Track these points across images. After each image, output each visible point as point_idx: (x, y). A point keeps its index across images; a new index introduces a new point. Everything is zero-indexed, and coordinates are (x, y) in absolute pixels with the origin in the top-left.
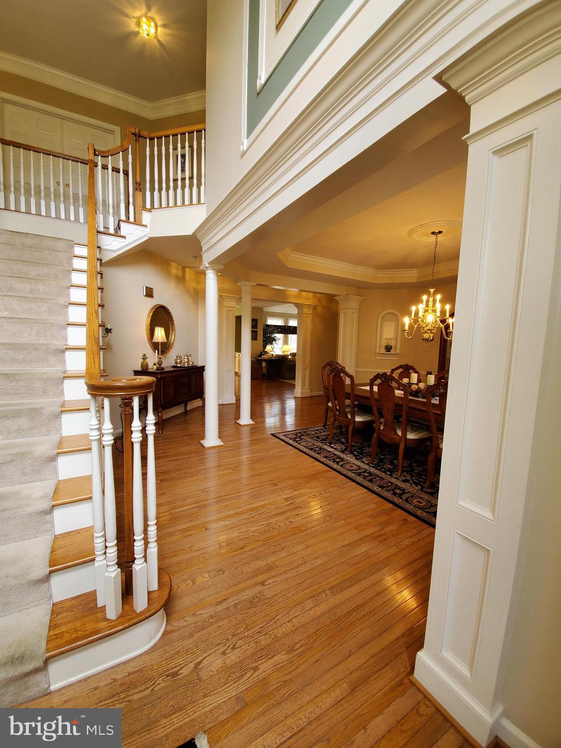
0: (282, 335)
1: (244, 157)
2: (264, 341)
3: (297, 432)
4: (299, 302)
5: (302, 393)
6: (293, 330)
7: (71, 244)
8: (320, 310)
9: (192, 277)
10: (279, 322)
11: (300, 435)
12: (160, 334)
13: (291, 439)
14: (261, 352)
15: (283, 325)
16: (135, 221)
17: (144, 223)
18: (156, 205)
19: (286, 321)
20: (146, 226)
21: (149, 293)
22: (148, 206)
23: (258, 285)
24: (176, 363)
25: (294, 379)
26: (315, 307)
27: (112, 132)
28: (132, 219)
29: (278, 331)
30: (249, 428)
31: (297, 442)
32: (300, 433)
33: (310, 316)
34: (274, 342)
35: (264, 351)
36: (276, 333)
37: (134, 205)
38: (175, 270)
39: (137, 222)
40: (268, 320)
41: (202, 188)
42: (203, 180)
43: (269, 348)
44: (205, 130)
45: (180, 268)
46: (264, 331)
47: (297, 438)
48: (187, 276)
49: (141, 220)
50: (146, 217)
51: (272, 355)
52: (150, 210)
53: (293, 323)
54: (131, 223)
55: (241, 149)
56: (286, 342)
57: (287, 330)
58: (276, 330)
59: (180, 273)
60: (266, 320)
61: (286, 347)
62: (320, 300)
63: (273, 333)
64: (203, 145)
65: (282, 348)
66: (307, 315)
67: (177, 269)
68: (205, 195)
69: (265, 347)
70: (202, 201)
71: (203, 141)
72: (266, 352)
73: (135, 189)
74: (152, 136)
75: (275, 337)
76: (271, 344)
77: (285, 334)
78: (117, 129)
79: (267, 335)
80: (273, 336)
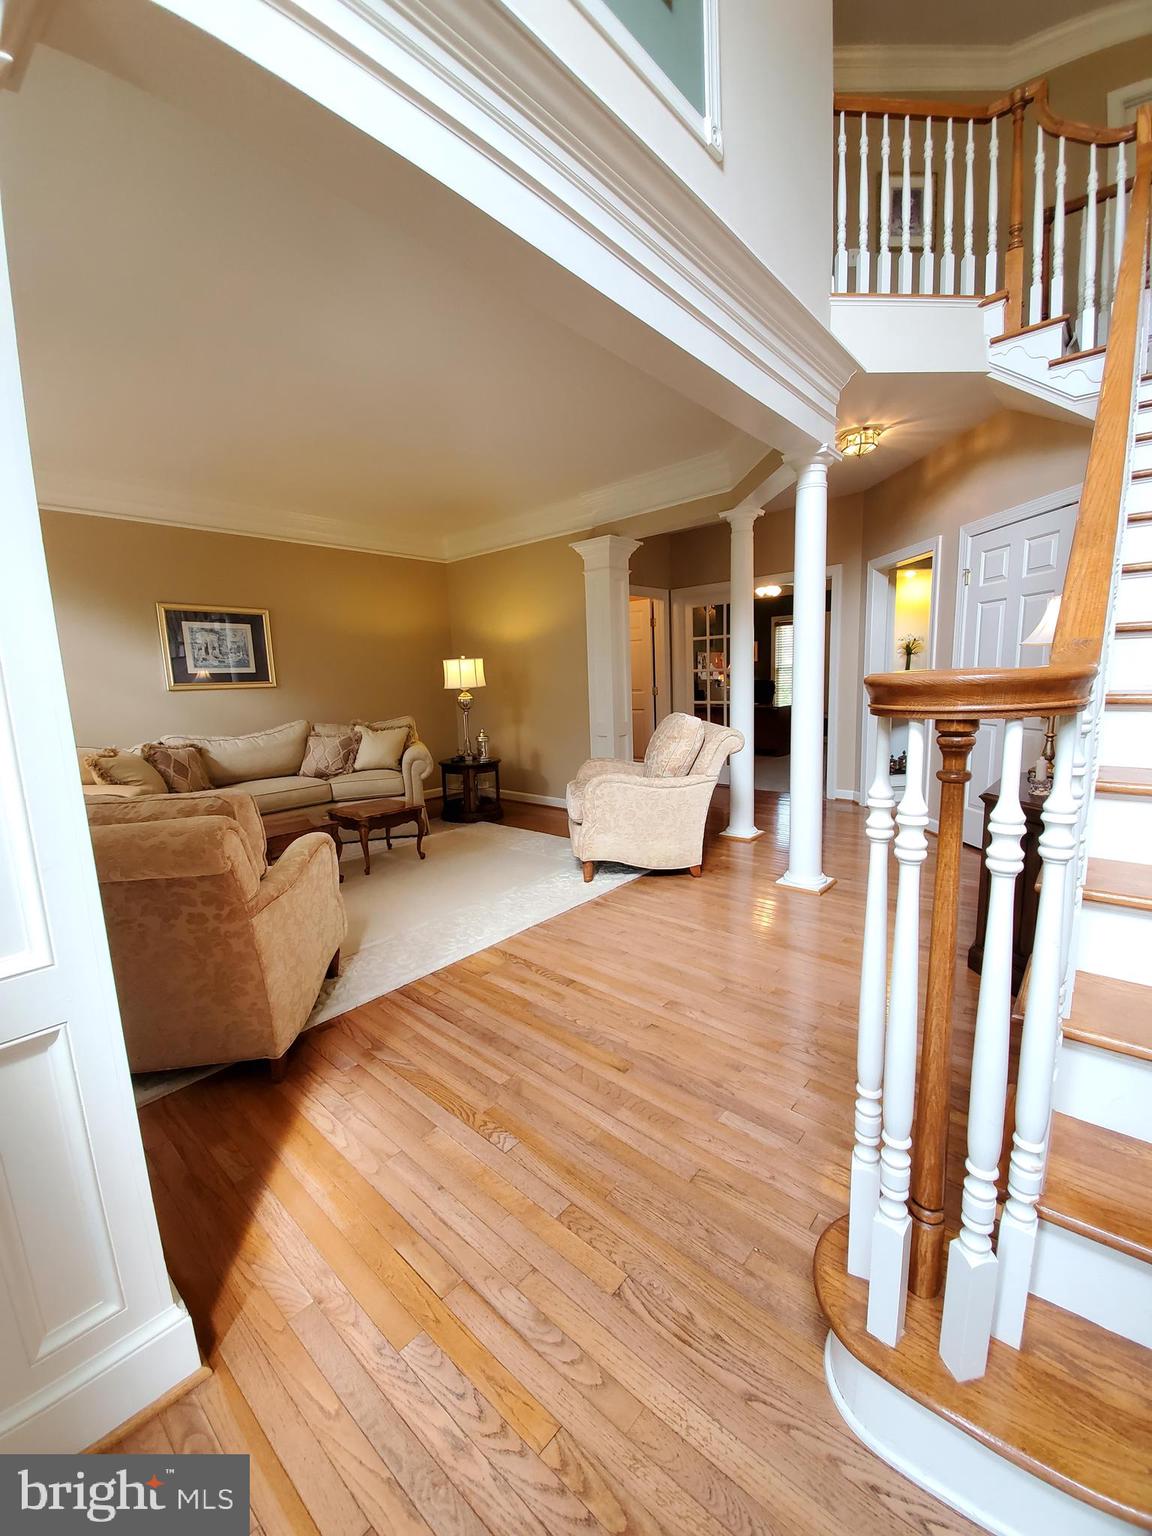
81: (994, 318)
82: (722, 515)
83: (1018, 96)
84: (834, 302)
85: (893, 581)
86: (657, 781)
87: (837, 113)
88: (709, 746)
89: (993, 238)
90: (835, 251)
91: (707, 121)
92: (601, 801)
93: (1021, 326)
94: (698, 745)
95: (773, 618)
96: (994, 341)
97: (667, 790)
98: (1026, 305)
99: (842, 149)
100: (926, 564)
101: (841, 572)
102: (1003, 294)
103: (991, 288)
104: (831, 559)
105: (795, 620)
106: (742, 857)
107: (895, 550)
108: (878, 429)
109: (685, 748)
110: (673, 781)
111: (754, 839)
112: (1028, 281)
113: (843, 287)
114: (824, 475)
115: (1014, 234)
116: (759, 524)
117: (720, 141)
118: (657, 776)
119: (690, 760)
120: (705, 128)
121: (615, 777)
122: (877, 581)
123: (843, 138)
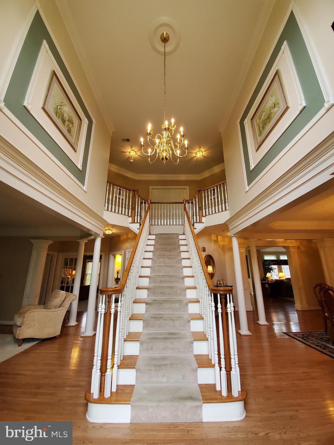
0: (277, 266)
1: (247, 193)
2: (264, 270)
3: (304, 333)
4: (286, 245)
5: (301, 307)
6: (285, 262)
7: (178, 235)
8: (302, 249)
9: (221, 239)
10: (273, 258)
11: (306, 335)
12: (210, 269)
13: (300, 337)
14: (264, 278)
15: (276, 259)
16: (199, 221)
17: (203, 222)
18: (207, 214)
19: (278, 257)
20: (204, 223)
21: (204, 250)
22: (204, 215)
23: (258, 240)
24: (217, 284)
25: (293, 297)
26: (298, 247)
27: (186, 189)
28: (198, 221)
29: (273, 264)
30: (266, 327)
31: (305, 340)
32: (306, 334)
33: (296, 253)
34: (272, 271)
35: (265, 277)
36: (272, 265)
37: (199, 216)
38: (213, 237)
39: (200, 222)
40: (265, 257)
41: (227, 204)
42: (227, 201)
43: (268, 275)
44: (226, 183)
45: (216, 236)
46: (263, 264)
47: (304, 337)
48: (219, 239)
49: (202, 221)
50: (204, 219)
51: (272, 279)
52: (205, 216)
53: (283, 258)
54: (198, 223)
55: (246, 190)
56: (280, 271)
57: (280, 263)
58: (271, 263)
59: (216, 239)
60: (263, 257)
61: (281, 274)
62: (301, 243)
63: (270, 265)
64: (226, 188)
65: (278, 275)
66: (294, 253)
67: (214, 237)
68: (228, 206)
69: (266, 275)
70: (227, 209)
71: (225, 187)
72: (267, 278)
73: (199, 210)
74: (204, 189)
75: (272, 267)
76: (270, 272)
77: (278, 265)
78: (187, 187)
79: (266, 267)
80: (270, 267)
81: (130, 220)
82: (77, 240)
83: (134, 190)
84: (105, 211)
85: (115, 257)
86: (50, 310)
87: (107, 183)
88: (67, 299)
89: (130, 207)
90: (105, 203)
91: (85, 187)
92: (30, 318)
93: (133, 222)
94: (64, 299)
95: (87, 260)
96: (130, 223)
97: (52, 313)
98: (135, 219)
99: (108, 188)
100: (121, 255)
101: (104, 254)
102: (131, 216)
103: (130, 215)
104: (101, 251)
105: (93, 261)
106: (71, 331)
107: (116, 251)
108: (113, 230)
109: (59, 300)
110: (55, 310)
111: (76, 325)
112: (135, 216)
113: (106, 209)
114: (100, 240)
115: (133, 209)
116: (86, 243)
117: (86, 190)
118: (49, 309)
119: (60, 303)
120: (84, 188)
121: (36, 310)
122: (112, 257)
123: (108, 187)
